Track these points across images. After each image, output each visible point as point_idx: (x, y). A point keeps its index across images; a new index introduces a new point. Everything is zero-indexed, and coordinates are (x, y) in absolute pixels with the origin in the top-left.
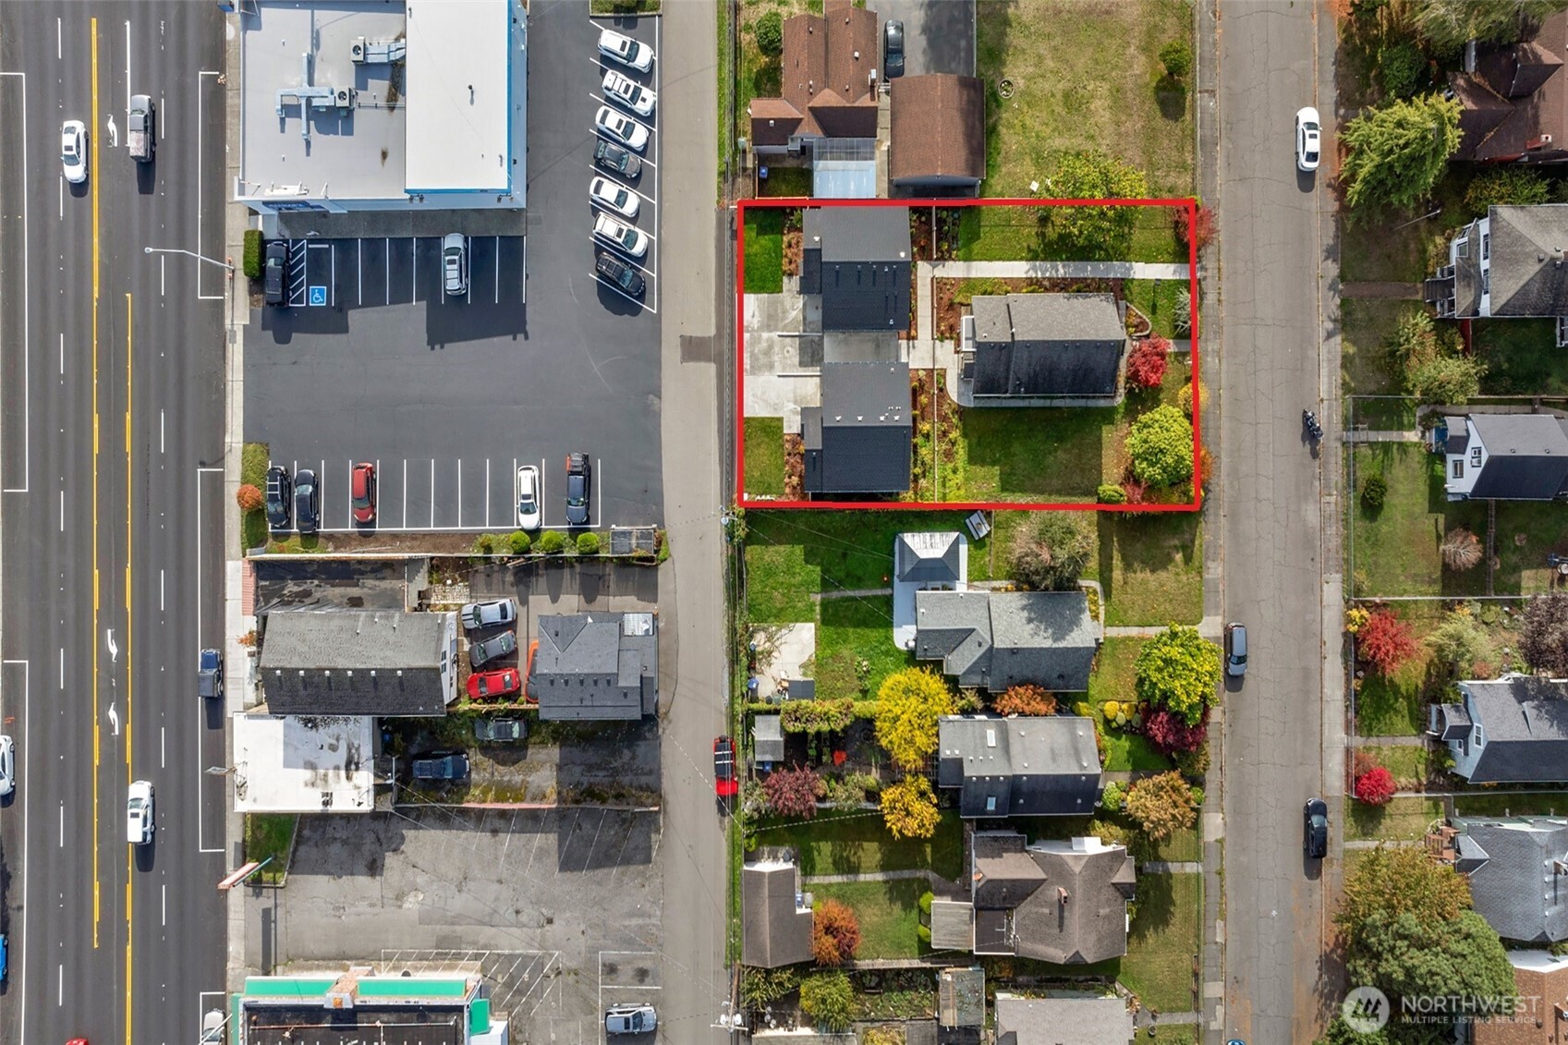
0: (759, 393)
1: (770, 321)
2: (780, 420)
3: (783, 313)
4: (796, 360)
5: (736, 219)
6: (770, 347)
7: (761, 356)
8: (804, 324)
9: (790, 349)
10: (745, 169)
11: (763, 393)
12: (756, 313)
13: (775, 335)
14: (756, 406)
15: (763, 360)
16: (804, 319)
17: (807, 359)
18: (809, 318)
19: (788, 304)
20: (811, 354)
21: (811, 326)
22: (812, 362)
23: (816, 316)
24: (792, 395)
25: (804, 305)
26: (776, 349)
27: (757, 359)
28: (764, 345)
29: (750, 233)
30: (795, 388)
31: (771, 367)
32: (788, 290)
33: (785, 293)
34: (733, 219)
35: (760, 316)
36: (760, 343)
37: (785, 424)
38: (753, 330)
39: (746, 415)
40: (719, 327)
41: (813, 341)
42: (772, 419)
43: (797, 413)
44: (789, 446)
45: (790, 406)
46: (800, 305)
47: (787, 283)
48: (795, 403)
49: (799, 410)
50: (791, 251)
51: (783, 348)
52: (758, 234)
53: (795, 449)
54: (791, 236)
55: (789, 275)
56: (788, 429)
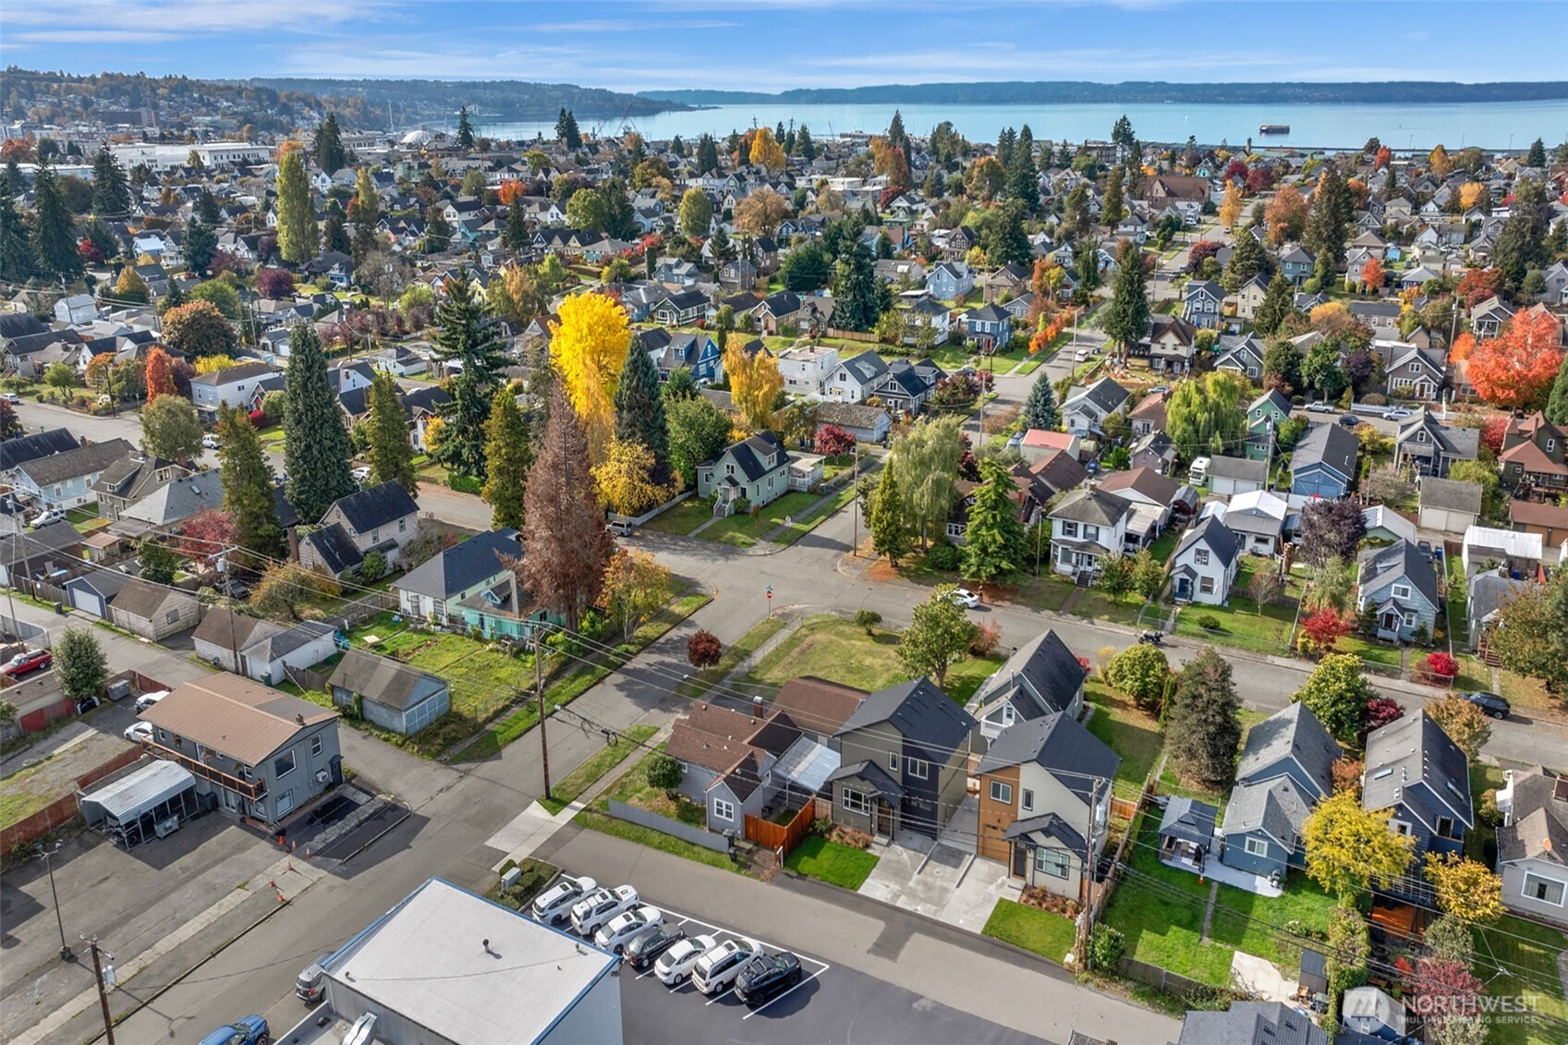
0: (966, 908)
1: (900, 874)
2: (1002, 900)
3: (899, 863)
4: (949, 869)
5: (786, 871)
6: (925, 884)
7: (929, 894)
8: (920, 851)
9: (936, 869)
10: (749, 852)
11: (967, 904)
12: (886, 883)
13: (916, 876)
14: (976, 915)
15: (934, 893)
16: (914, 849)
17: (953, 861)
18: (917, 847)
19: (892, 857)
20: (953, 857)
21: (925, 847)
22: (958, 858)
23: (918, 839)
24: (982, 883)
25: (902, 845)
26: (930, 880)
27: (931, 898)
28: (920, 888)
29: (807, 864)
30: (976, 879)
31: (945, 890)
32: (881, 852)
33: (883, 856)
34: (786, 874)
35: (891, 880)
36: (916, 890)
37: (1008, 898)
38: (900, 891)
39: (978, 930)
40: (880, 918)
41: (938, 851)
42: (997, 906)
43: (1003, 884)
44: (1032, 901)
45: (992, 888)
46: (900, 848)
47: (874, 851)
48: (991, 883)
49: (999, 881)
50: (847, 838)
51: (932, 875)
52: (815, 857)
53: (1038, 896)
54: (834, 834)
55: (867, 846)
56: (1015, 896)
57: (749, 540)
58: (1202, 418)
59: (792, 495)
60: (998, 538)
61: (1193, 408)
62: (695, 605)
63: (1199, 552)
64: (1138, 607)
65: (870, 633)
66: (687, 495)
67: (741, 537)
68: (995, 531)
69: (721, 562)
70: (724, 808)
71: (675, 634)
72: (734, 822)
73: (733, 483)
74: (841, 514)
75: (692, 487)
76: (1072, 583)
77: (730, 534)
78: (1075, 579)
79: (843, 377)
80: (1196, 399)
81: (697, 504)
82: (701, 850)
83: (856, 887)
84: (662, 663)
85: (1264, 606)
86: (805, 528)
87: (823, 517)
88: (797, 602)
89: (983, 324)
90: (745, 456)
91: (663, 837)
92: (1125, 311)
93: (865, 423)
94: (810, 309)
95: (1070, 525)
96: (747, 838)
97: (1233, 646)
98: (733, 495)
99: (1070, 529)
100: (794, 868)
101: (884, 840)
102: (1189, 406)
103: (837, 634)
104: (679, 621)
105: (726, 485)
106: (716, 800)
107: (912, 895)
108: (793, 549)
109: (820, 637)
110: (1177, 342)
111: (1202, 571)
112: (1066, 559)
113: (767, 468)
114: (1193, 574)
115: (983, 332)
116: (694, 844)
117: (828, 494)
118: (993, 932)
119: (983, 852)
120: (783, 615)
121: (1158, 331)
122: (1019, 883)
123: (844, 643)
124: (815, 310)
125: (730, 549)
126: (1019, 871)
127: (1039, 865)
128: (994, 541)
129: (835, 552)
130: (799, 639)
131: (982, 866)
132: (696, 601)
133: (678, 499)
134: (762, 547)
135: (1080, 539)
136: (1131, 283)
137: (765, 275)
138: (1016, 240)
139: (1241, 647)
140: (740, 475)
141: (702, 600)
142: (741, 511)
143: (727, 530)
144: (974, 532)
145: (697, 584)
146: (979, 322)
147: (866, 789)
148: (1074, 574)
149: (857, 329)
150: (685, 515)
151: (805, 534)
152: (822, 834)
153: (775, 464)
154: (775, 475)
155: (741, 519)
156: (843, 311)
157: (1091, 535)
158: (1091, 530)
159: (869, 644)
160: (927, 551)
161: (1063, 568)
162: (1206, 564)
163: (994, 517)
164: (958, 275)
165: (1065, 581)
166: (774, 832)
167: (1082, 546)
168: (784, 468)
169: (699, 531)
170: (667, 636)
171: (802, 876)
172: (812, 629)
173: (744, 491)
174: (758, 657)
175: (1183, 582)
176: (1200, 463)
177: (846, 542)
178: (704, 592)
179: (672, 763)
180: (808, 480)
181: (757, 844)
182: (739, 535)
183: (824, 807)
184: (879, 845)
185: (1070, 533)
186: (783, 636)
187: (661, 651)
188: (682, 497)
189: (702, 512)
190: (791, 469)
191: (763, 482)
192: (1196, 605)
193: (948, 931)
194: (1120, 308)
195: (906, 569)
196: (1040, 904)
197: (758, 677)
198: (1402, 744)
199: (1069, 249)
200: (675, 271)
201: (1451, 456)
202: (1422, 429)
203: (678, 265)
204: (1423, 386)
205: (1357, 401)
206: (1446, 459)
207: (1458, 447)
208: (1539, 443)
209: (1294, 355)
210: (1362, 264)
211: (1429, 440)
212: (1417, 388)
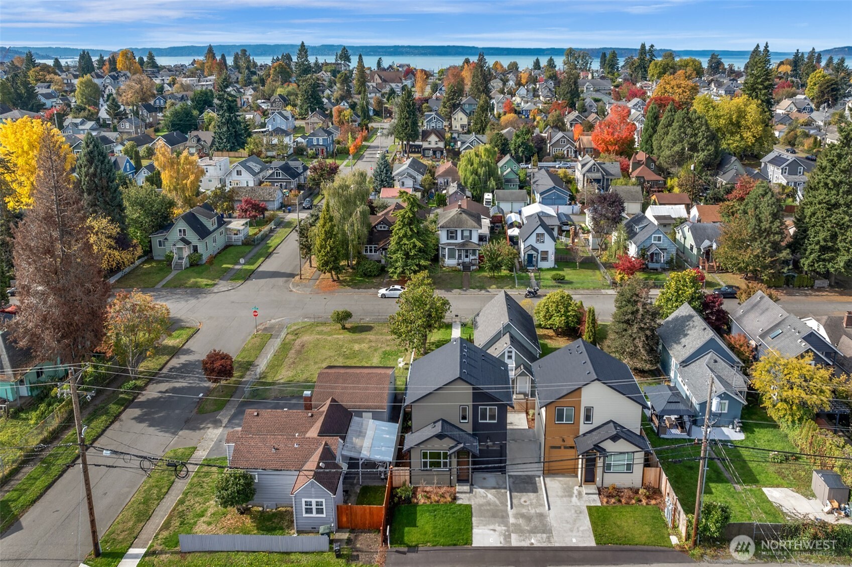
0: (569, 526)
1: (497, 515)
2: (590, 508)
3: (490, 504)
4: (532, 495)
5: (397, 549)
6: (523, 516)
7: (532, 524)
8: (499, 488)
9: (522, 500)
10: (349, 541)
11: (567, 522)
12: (492, 527)
13: (511, 512)
14: (581, 529)
15: (536, 522)
16: (494, 488)
17: (530, 487)
18: (494, 484)
19: (482, 501)
20: (526, 484)
21: (501, 483)
22: (532, 483)
23: (491, 478)
24: (565, 499)
25: (482, 488)
26: (524, 511)
27: (536, 527)
28: (521, 521)
29: (412, 535)
30: (558, 496)
31: (541, 516)
32: (469, 500)
33: (472, 503)
34: (397, 552)
35: (494, 524)
36: (519, 525)
37: (593, 505)
38: (508, 531)
39: (591, 542)
41: (514, 483)
42: (590, 515)
43: (580, 493)
44: (613, 500)
45: (574, 499)
46: (482, 491)
47: (463, 500)
48: (571, 496)
49: (576, 492)
50: (434, 498)
51: (522, 505)
52: (415, 525)
53: (612, 494)
54: (419, 496)
55: (455, 498)
56: (595, 501)
57: (210, 282)
58: (481, 171)
59: (231, 248)
60: (418, 244)
61: (475, 166)
62: (185, 337)
63: (538, 235)
64: (506, 277)
65: (344, 328)
66: (143, 259)
67: (203, 281)
68: (414, 239)
69: (193, 302)
70: (314, 507)
71: (175, 362)
72: (328, 515)
73: (187, 243)
74: (275, 255)
75: (148, 253)
76: (460, 271)
77: (192, 280)
78: (461, 267)
79: (239, 173)
80: (476, 160)
81: (154, 264)
82: (299, 556)
83: (469, 541)
84: (174, 390)
85: (580, 263)
86: (252, 267)
87: (262, 259)
88: (272, 318)
89: (318, 140)
90: (192, 220)
91: (251, 557)
92: (406, 123)
93: (268, 197)
94: (195, 139)
95: (452, 233)
96: (340, 528)
97: (579, 288)
98: (186, 252)
99: (451, 235)
100: (402, 543)
101: (466, 488)
102: (472, 164)
103: (319, 333)
104: (175, 352)
105: (181, 245)
106: (304, 500)
107: (518, 530)
108: (249, 283)
109: (306, 338)
110: (437, 140)
111: (541, 247)
112: (452, 256)
113: (211, 228)
114: (536, 250)
115: (318, 145)
116: (288, 553)
117: (258, 244)
118: (604, 539)
119: (549, 472)
120: (265, 329)
121: (426, 135)
122: (592, 488)
123: (329, 338)
124: (199, 140)
125: (197, 291)
126: (590, 478)
127: (607, 468)
128: (415, 246)
129: (284, 279)
130: (289, 343)
131: (554, 485)
132: (185, 334)
133: (137, 263)
134: (223, 285)
135: (459, 240)
136: (409, 106)
137: (150, 127)
138: (315, 98)
139: (583, 289)
140: (192, 236)
141: (191, 332)
142: (195, 264)
143: (189, 278)
144: (398, 243)
145: (182, 321)
146: (315, 138)
147: (444, 446)
148: (459, 264)
149: (232, 150)
150: (147, 273)
151: (253, 271)
152: (408, 501)
153: (216, 226)
154: (216, 234)
155: (196, 269)
156: (221, 138)
157: (466, 237)
158: (466, 234)
159: (348, 336)
160: (353, 268)
161: (450, 262)
162: (543, 242)
163: (411, 230)
164: (286, 118)
165: (454, 270)
166: (371, 513)
167: (463, 245)
168: (222, 229)
169: (164, 282)
170: (169, 365)
171: (413, 548)
172: (296, 334)
173: (195, 249)
174: (262, 364)
175: (530, 256)
176: (488, 196)
177: (288, 271)
178: (188, 325)
179: (244, 476)
180: (241, 236)
181: (352, 531)
182: (199, 280)
183: (401, 475)
184: (466, 496)
185: (452, 238)
186: (274, 345)
187: (168, 378)
188: (140, 261)
189: (161, 270)
190: (227, 229)
191: (209, 240)
192: (540, 270)
193: (570, 553)
194: (403, 122)
195: (344, 281)
196: (620, 501)
197: (269, 380)
198: (766, 314)
199: (346, 104)
200: (80, 127)
201: (610, 177)
202: (594, 164)
203: (82, 123)
204: (568, 151)
205: (540, 161)
206: (607, 180)
207: (611, 172)
208: (648, 166)
209: (504, 139)
210: (503, 103)
211: (598, 170)
212: (565, 152)
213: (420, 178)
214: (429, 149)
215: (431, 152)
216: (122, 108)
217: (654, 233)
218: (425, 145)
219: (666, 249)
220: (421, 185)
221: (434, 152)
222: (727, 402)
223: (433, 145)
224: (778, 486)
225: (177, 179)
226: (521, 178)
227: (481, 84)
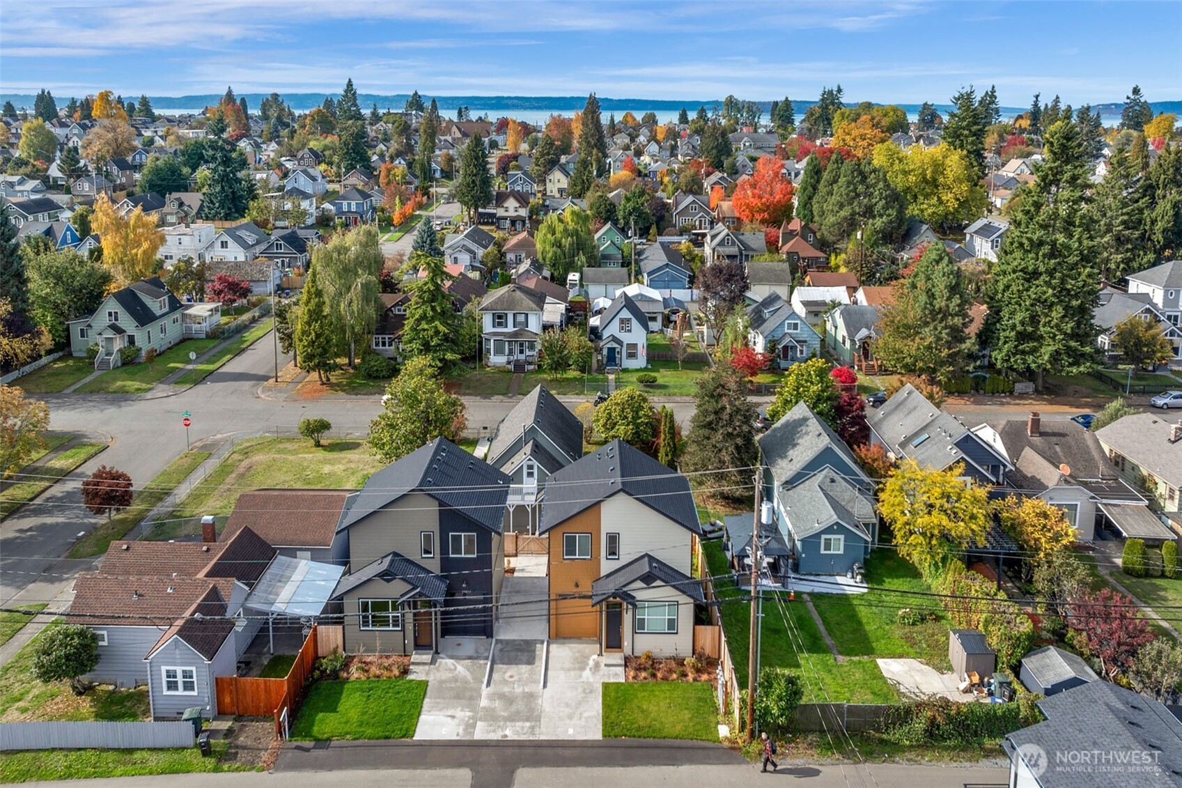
0: (567, 711)
1: (463, 694)
2: (606, 686)
3: (456, 681)
4: (524, 668)
5: (298, 743)
6: (502, 696)
7: (514, 708)
8: (477, 658)
9: (508, 674)
10: (229, 733)
11: (567, 705)
12: (450, 712)
13: (485, 691)
14: (585, 715)
15: (520, 706)
16: (470, 658)
17: (524, 657)
18: (471, 652)
19: (444, 675)
20: (522, 652)
21: (482, 650)
22: (529, 651)
23: (469, 644)
24: (572, 673)
25: (451, 657)
26: (506, 689)
27: (518, 712)
28: (497, 704)
29: (325, 724)
30: (563, 669)
31: (531, 697)
32: (427, 674)
33: (431, 678)
34: (298, 748)
35: (454, 707)
36: (493, 710)
37: (612, 680)
38: (473, 718)
39: (596, 734)
40: (460, 765)
41: (501, 650)
42: (604, 695)
43: (597, 665)
44: (644, 674)
45: (587, 674)
46: (450, 662)
47: (418, 674)
48: (583, 669)
49: (591, 663)
50: (374, 670)
51: (505, 682)
52: (334, 710)
53: (645, 666)
54: (353, 669)
55: (405, 672)
56: (618, 675)
57: (144, 386)
58: (566, 242)
59: (188, 343)
60: (442, 328)
61: (558, 235)
62: (83, 456)
63: (622, 321)
64: (575, 379)
65: (318, 445)
66: (56, 355)
67: (133, 385)
68: (437, 323)
69: (112, 411)
70: (180, 679)
71: (57, 490)
72: (201, 695)
73: (119, 331)
74: (249, 352)
75: (63, 346)
76: (509, 371)
77: (119, 383)
78: (511, 367)
79: (224, 245)
80: (560, 228)
81: (71, 362)
82: (145, 754)
83: (409, 733)
84: (43, 528)
85: (683, 361)
86: (211, 367)
87: (229, 356)
88: (219, 432)
89: (349, 205)
90: (129, 300)
91: (73, 756)
92: (473, 182)
93: (257, 276)
94: (176, 204)
95: (500, 317)
96: (221, 713)
97: (675, 395)
98: (119, 344)
99: (499, 319)
100: (308, 734)
101: (426, 657)
102: (554, 234)
103: (279, 452)
104: (63, 475)
105: (109, 334)
106: (164, 669)
107: (491, 716)
108: (200, 388)
109: (258, 458)
110: (518, 205)
111: (626, 338)
112: (499, 351)
113: (158, 312)
114: (620, 342)
115: (350, 212)
116: (131, 751)
117: (229, 338)
118: (617, 730)
119: (557, 635)
120: (204, 447)
121: (501, 198)
122: (616, 658)
123: (291, 458)
124: (181, 204)
125: (122, 396)
126: (614, 643)
127: (639, 626)
128: (437, 332)
129: (252, 383)
130: (232, 465)
131: (562, 653)
132: (83, 453)
133: (44, 360)
134: (161, 390)
135: (510, 329)
136: (477, 158)
137: (121, 190)
138: (357, 153)
139: (681, 395)
140: (127, 323)
141: (92, 450)
142: (129, 361)
143: (115, 380)
144: (413, 329)
145: (84, 436)
146: (345, 203)
147: (392, 591)
148: (509, 363)
149: (227, 217)
150: (57, 373)
151: (211, 373)
152: (335, 675)
153: (167, 309)
154: (167, 322)
155: (130, 368)
156: (212, 202)
157: (520, 323)
158: (521, 318)
159: (321, 454)
160: (355, 368)
161: (497, 360)
162: (630, 331)
163: (433, 309)
164: (314, 179)
165: (501, 371)
166: (267, 691)
167: (515, 334)
168: (177, 315)
169: (77, 386)
170: (47, 494)
171: (322, 743)
172: (246, 453)
173: (131, 340)
174: (182, 493)
175: (612, 350)
176: (573, 277)
177: (262, 372)
178: (92, 441)
179: (81, 634)
180: (205, 326)
181: (239, 718)
182: (129, 383)
183: (331, 636)
184: (422, 669)
185: (500, 324)
186: (211, 465)
187: (38, 512)
188: (51, 357)
189: (79, 370)
190: (184, 316)
191: (153, 328)
192: (626, 371)
193: (560, 751)
194: (469, 179)
195: (338, 385)
196: (654, 676)
197: (187, 513)
198: (912, 416)
199: (403, 162)
200: (18, 188)
201: (751, 253)
202: (728, 235)
203: (21, 183)
204: (701, 221)
205: (660, 234)
206: (747, 256)
207: (752, 246)
208: (804, 237)
209: (610, 204)
210: (621, 161)
211: (733, 243)
212: (697, 223)
213: (481, 252)
214: (505, 218)
215: (508, 222)
216: (82, 163)
217: (787, 319)
218: (500, 212)
219: (805, 342)
220: (481, 262)
221: (513, 222)
222: (842, 537)
223: (512, 213)
224: (901, 656)
225: (124, 248)
226: (625, 254)
227: (592, 136)
